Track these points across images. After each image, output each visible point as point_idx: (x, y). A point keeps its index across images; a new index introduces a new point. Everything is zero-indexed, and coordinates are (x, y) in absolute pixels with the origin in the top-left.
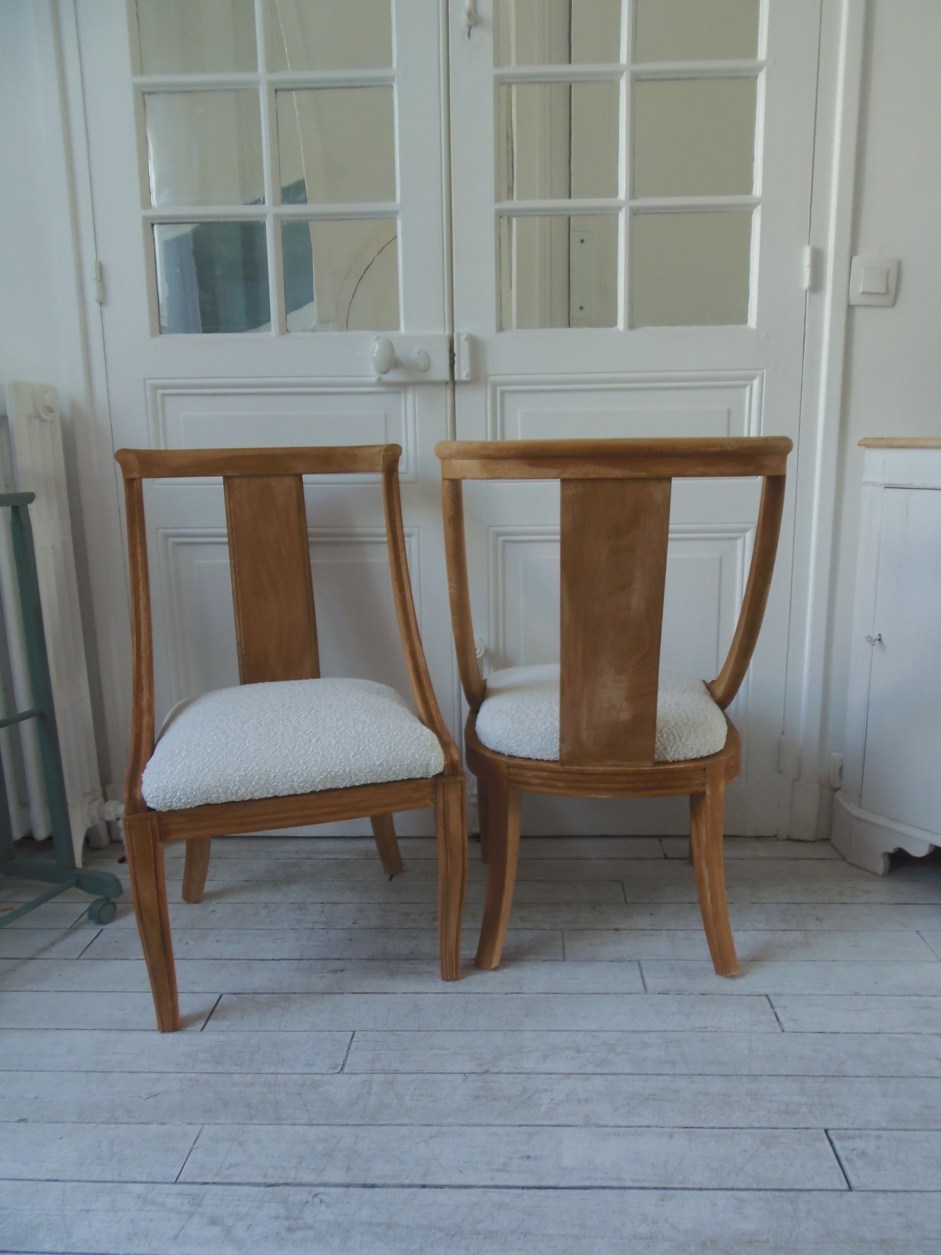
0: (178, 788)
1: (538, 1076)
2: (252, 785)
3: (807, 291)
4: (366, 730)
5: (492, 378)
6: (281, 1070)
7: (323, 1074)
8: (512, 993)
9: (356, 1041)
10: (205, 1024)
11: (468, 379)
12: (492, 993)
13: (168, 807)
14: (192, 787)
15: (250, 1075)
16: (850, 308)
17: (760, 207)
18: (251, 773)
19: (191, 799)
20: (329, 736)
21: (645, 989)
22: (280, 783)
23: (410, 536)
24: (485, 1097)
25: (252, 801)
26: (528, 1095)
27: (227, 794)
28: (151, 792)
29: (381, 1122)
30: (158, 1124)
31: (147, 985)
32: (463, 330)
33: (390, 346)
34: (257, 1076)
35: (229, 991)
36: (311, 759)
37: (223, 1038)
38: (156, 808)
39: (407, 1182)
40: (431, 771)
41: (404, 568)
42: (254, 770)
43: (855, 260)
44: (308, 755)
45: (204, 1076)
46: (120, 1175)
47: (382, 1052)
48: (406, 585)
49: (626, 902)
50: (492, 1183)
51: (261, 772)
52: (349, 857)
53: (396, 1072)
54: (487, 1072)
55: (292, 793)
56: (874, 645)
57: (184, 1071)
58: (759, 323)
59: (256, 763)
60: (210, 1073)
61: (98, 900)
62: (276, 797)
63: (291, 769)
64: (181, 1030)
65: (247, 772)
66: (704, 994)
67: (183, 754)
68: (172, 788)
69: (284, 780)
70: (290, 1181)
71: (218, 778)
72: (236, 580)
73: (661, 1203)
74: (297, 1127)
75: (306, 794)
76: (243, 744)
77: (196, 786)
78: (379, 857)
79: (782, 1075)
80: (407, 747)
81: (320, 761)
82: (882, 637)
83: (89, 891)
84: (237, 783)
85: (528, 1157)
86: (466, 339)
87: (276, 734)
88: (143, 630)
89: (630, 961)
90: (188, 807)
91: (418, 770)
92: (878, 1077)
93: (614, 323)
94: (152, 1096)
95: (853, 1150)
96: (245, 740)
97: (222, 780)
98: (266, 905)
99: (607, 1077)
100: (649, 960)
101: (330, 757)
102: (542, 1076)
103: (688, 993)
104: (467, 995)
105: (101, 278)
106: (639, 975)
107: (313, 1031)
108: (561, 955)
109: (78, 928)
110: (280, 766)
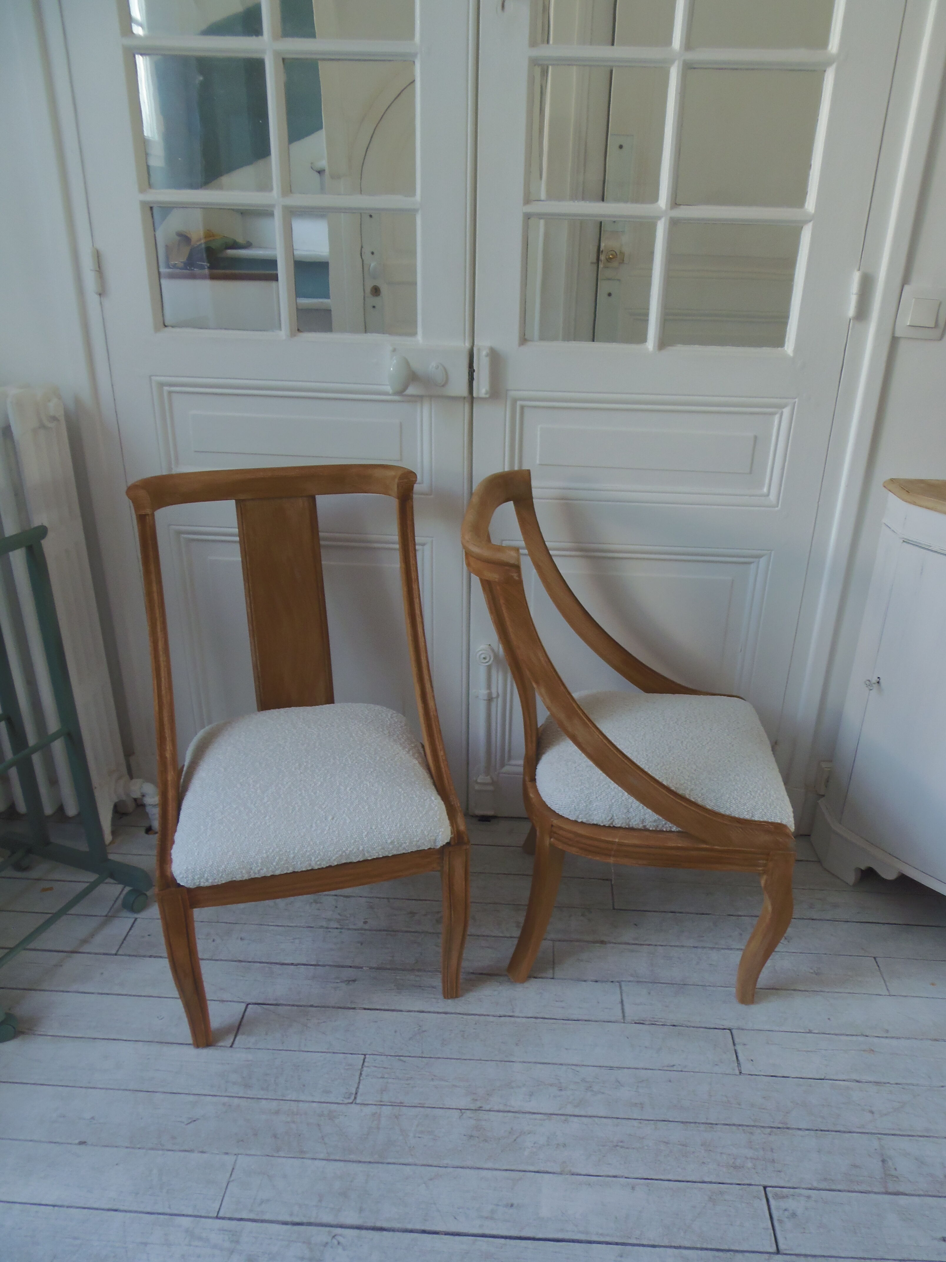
0: (205, 872)
1: (524, 1115)
2: (273, 865)
3: (850, 320)
4: (379, 806)
5: (512, 394)
6: (302, 1098)
7: (338, 1103)
8: (505, 1016)
9: (367, 1067)
10: (234, 1040)
11: (487, 396)
12: (488, 1015)
13: (196, 884)
14: (218, 868)
15: (275, 1101)
16: (895, 341)
17: (811, 223)
18: (272, 854)
19: (218, 880)
20: (344, 812)
21: (624, 1016)
22: (299, 862)
23: (423, 545)
24: (478, 1137)
25: (273, 878)
26: (515, 1137)
28: (180, 871)
29: (389, 1160)
30: (198, 1152)
32: (483, 344)
33: (406, 364)
34: (282, 1102)
35: (254, 1001)
36: (327, 839)
37: (250, 1057)
38: (188, 886)
39: (410, 1227)
40: (438, 843)
41: (416, 601)
42: (275, 853)
43: (906, 287)
44: (325, 836)
45: (236, 1101)
46: (170, 1207)
47: (390, 1081)
48: (418, 619)
49: (614, 909)
50: (480, 1231)
51: (281, 853)
53: (401, 1105)
54: (480, 1109)
55: (310, 868)
56: (871, 690)
57: (218, 1094)
58: (796, 350)
59: (277, 843)
60: (241, 1097)
61: (132, 891)
63: (309, 849)
64: (214, 1046)
65: (268, 853)
66: (674, 1026)
68: (200, 870)
69: (303, 860)
70: (312, 1220)
71: (241, 861)
73: (619, 1259)
74: (317, 1162)
75: (323, 869)
76: (263, 823)
77: (221, 868)
79: (734, 1125)
80: (416, 826)
81: (335, 840)
82: (881, 681)
84: (260, 865)
85: (512, 1205)
86: (487, 355)
88: (163, 674)
89: (612, 982)
90: (215, 885)
91: (426, 844)
92: (816, 1130)
93: (644, 340)
94: (192, 1121)
95: (786, 1210)
97: (245, 862)
99: (584, 1119)
100: (629, 981)
101: (345, 836)
102: (527, 1115)
103: (661, 1023)
104: (465, 1017)
105: (99, 267)
106: (619, 1000)
107: (330, 1052)
108: (551, 971)
109: (114, 917)
110: (298, 846)
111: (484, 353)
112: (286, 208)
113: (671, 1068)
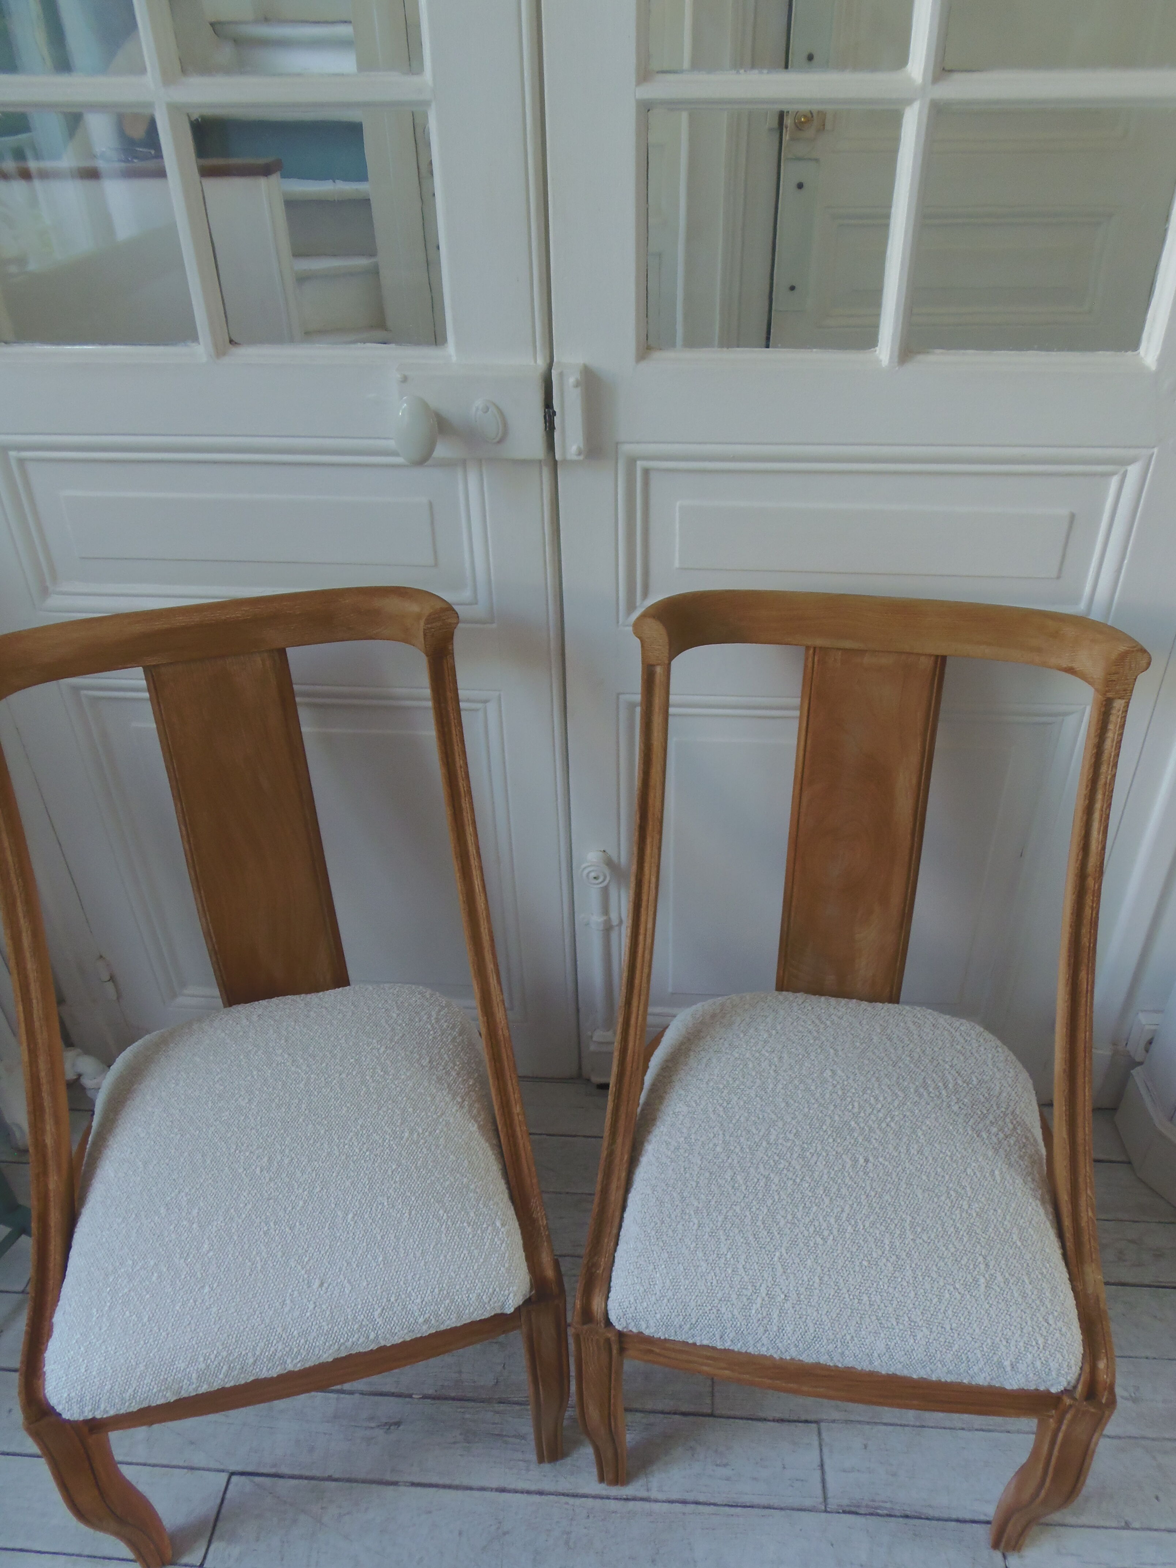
4: (402, 1254)
5: (627, 449)
10: (208, 1548)
11: (581, 458)
13: (89, 1419)
18: (216, 1363)
21: (825, 1498)
27: (181, 1394)
32: (570, 362)
33: (426, 413)
35: (241, 1468)
36: (312, 1325)
40: (508, 1310)
42: (220, 1357)
51: (231, 1359)
58: (1163, 359)
59: (223, 1344)
65: (208, 1362)
66: (905, 1516)
69: (270, 1365)
76: (199, 1301)
77: (128, 1394)
80: (468, 1286)
81: (326, 1328)
86: (577, 385)
89: (807, 1422)
93: (872, 343)
101: (343, 1321)
103: (885, 1512)
106: (817, 1461)
108: (709, 1400)
110: (262, 1344)
111: (571, 380)
112: (174, 109)
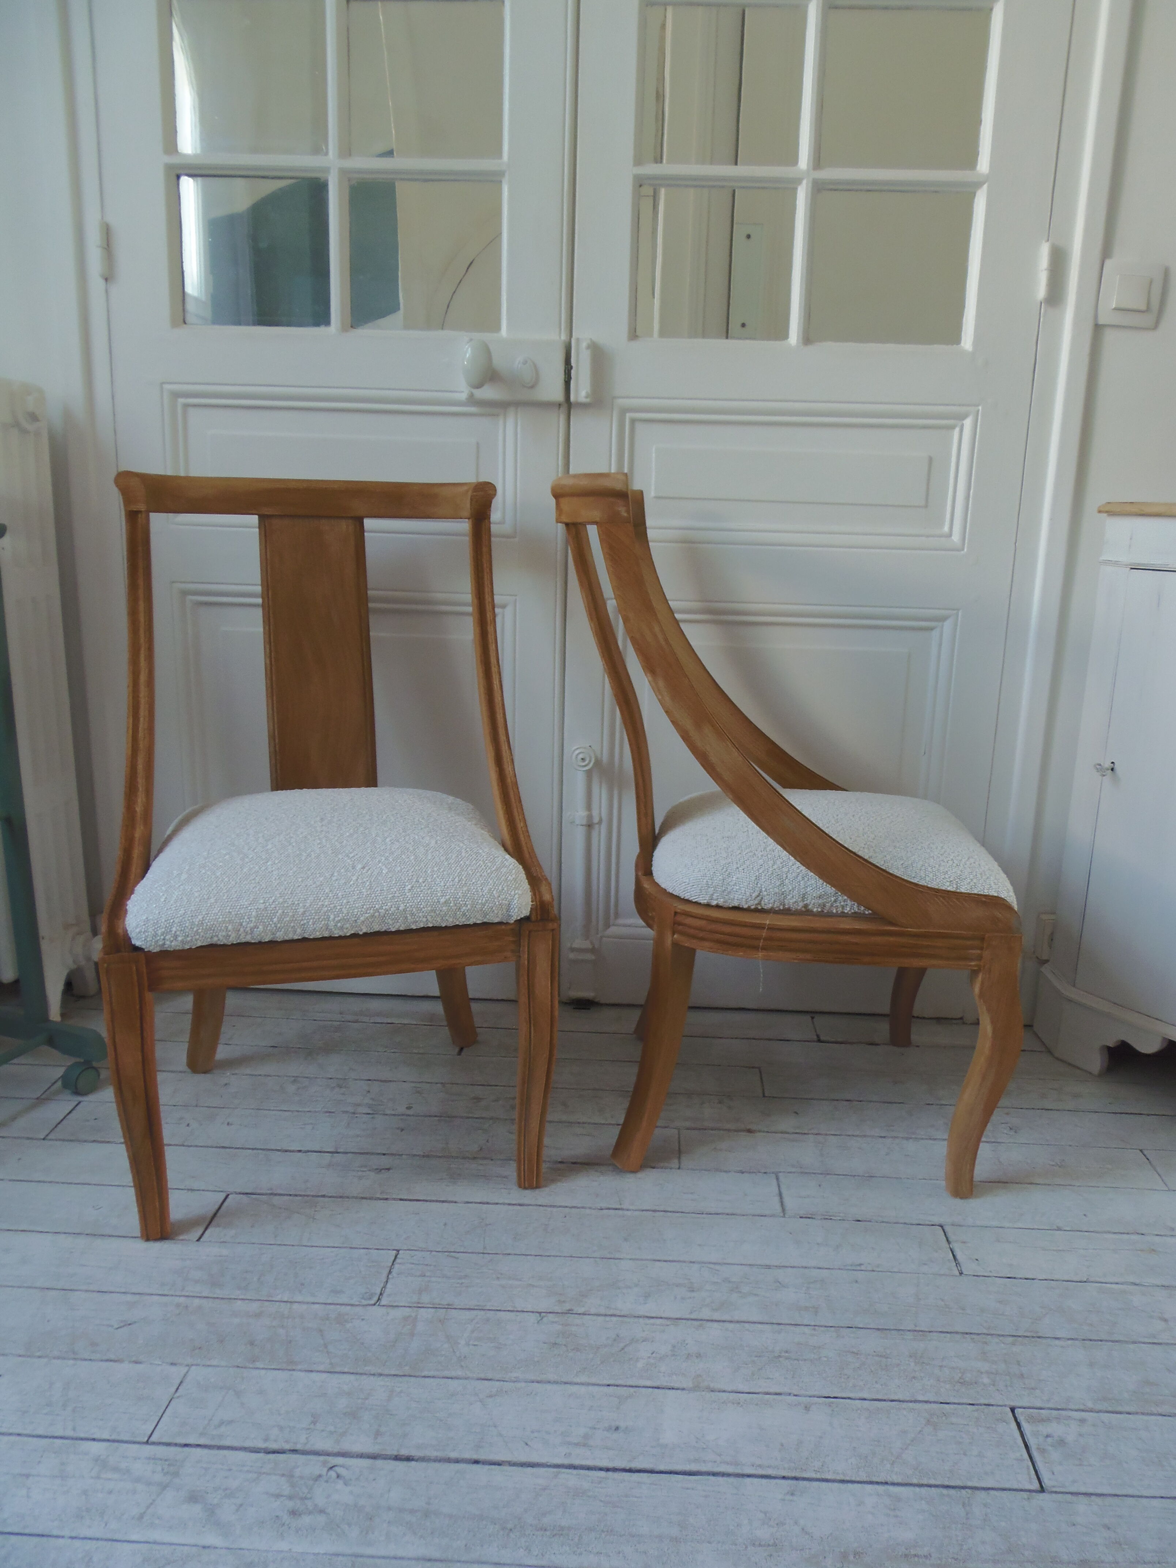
0: (174, 921)
1: (636, 1320)
2: (273, 922)
3: (1041, 303)
4: (430, 857)
5: (620, 401)
6: (299, 1298)
7: (352, 1305)
8: (609, 1209)
9: (400, 1264)
10: (204, 1232)
11: (588, 400)
12: (583, 1208)
13: (159, 946)
14: (193, 922)
15: (257, 1302)
16: (1098, 328)
17: (985, 186)
18: (273, 906)
19: (191, 936)
20: (379, 862)
21: (784, 1210)
22: (311, 921)
23: (504, 607)
24: (565, 1345)
25: (272, 943)
26: (622, 1345)
27: (240, 933)
28: (137, 925)
29: (426, 1373)
30: (130, 1362)
31: (128, 1178)
32: (583, 335)
33: (486, 351)
34: (267, 1303)
35: (238, 1190)
36: (354, 891)
37: (225, 1252)
38: (143, 947)
39: (453, 1455)
40: (513, 914)
41: (492, 647)
42: (277, 903)
43: (1108, 263)
44: (351, 886)
45: (197, 1301)
46: (74, 1429)
47: (433, 1279)
48: (494, 670)
49: (764, 1096)
50: (566, 1462)
51: (285, 905)
52: (406, 1022)
53: (449, 1307)
54: (569, 1312)
55: (326, 934)
56: (1104, 775)
57: (171, 1293)
58: (976, 343)
59: (280, 894)
60: (205, 1297)
61: (76, 1063)
62: (304, 939)
63: (326, 903)
64: (172, 1239)
65: (267, 904)
66: (858, 1221)
67: (184, 876)
68: (165, 921)
69: (316, 917)
70: (299, 1447)
71: (227, 911)
72: (270, 653)
73: (789, 1497)
74: (313, 1375)
75: (345, 937)
76: (263, 868)
77: (198, 920)
78: (445, 1023)
79: (957, 1333)
80: (482, 881)
81: (365, 893)
82: (1116, 767)
83: (66, 1051)
84: (253, 919)
85: (617, 1429)
86: (588, 347)
87: (309, 855)
88: (143, 712)
89: (765, 1173)
90: (187, 947)
91: (496, 912)
92: (1084, 1340)
93: (785, 335)
94: (125, 1325)
95: (1047, 1436)
96: (267, 862)
97: (233, 913)
98: (295, 1079)
99: (727, 1325)
100: (790, 1172)
101: (379, 890)
102: (641, 1320)
103: (839, 1218)
104: (549, 1209)
105: (108, 245)
106: (776, 1192)
107: (345, 1247)
108: (676, 1161)
109: (47, 1099)
110: (311, 898)
111: (584, 345)
112: (343, 172)
113: (858, 1267)
